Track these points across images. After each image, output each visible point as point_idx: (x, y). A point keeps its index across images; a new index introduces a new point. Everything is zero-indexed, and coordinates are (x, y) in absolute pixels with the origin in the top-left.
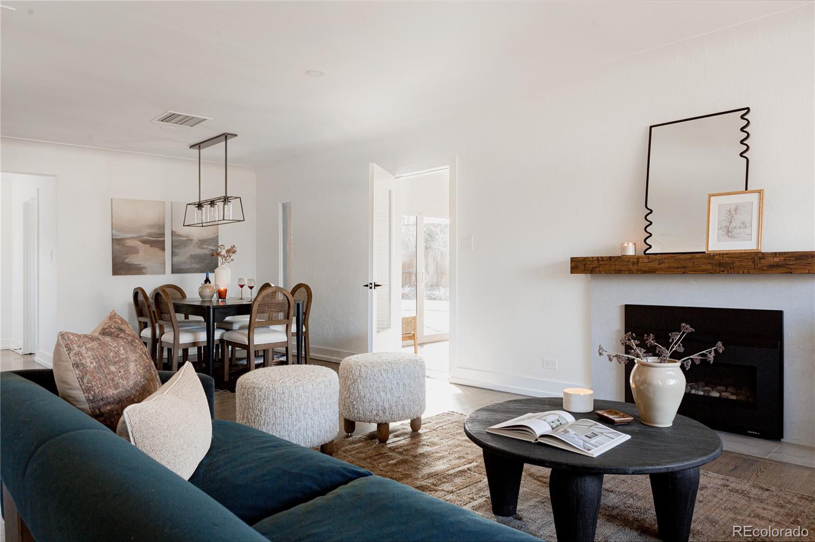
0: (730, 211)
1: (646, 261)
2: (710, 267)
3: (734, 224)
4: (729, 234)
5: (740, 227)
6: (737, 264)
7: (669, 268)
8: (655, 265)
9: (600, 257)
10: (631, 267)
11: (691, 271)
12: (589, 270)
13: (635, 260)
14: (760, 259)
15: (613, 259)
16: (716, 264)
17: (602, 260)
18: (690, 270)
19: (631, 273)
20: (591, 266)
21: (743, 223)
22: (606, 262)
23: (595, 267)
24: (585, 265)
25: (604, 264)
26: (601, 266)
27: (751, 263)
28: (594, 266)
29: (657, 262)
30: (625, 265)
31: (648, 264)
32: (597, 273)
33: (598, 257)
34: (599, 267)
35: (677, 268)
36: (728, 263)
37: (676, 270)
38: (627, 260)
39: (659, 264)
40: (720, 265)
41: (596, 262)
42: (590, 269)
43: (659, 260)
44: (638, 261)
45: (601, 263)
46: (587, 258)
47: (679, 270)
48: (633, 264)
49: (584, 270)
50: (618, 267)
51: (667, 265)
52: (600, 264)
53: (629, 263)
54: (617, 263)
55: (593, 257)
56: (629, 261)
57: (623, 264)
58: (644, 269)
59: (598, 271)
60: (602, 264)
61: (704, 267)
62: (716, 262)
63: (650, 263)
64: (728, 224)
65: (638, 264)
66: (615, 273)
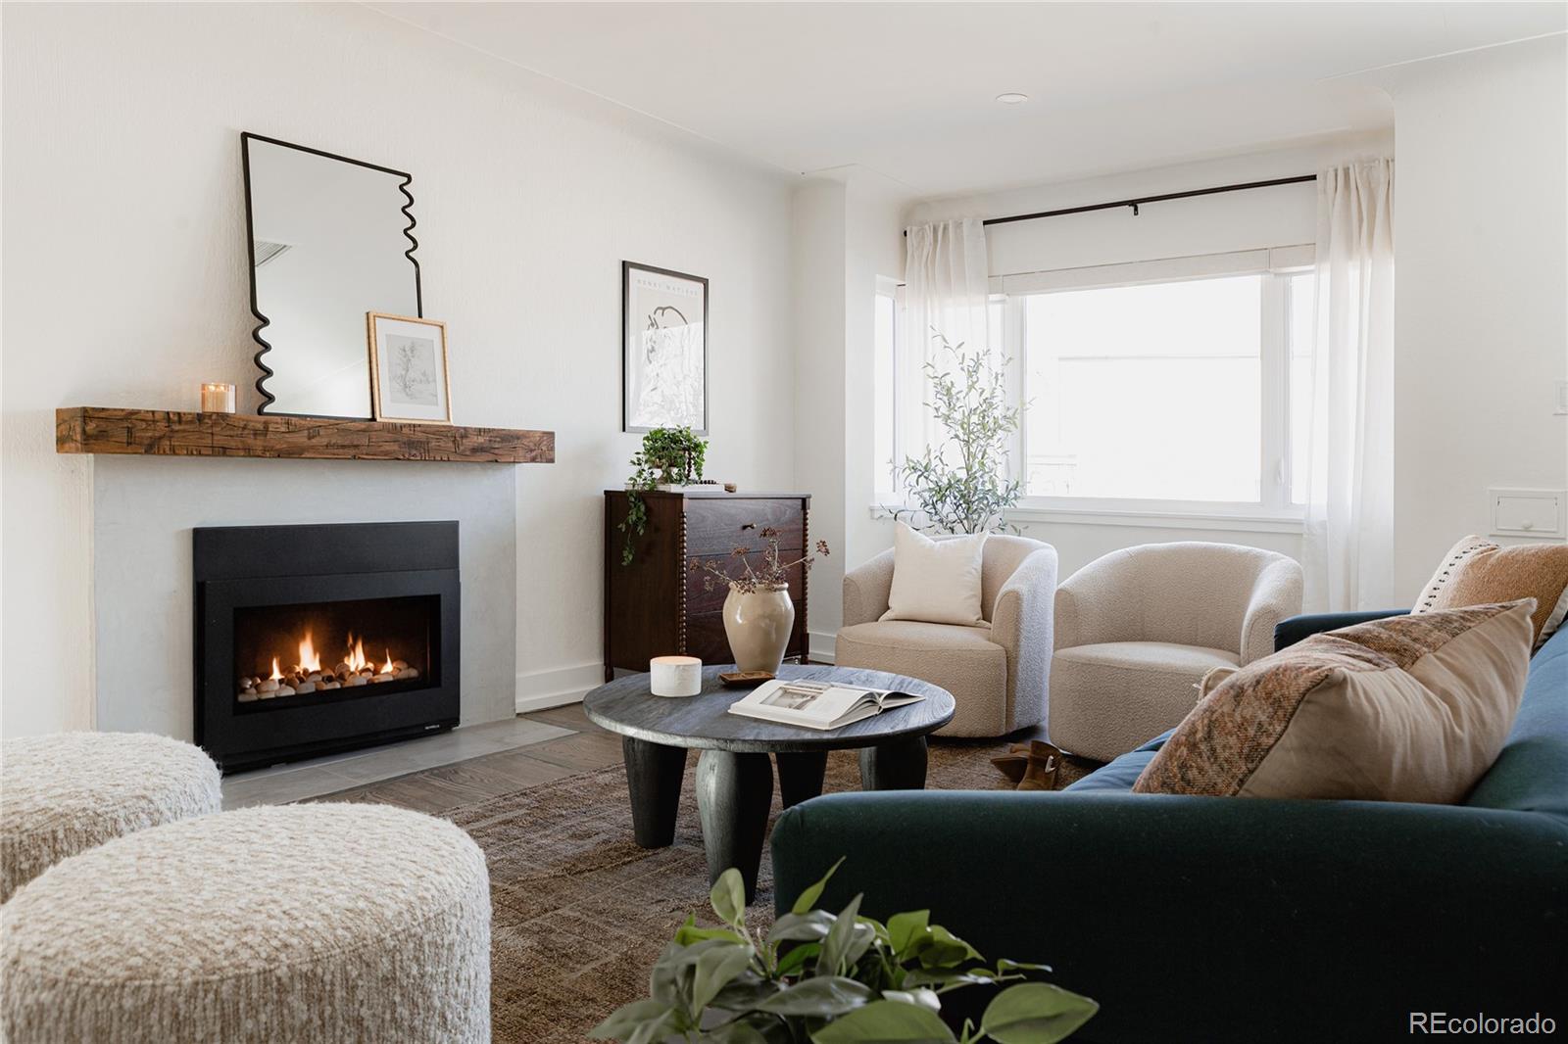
0: (404, 350)
1: (283, 429)
2: (395, 447)
3: (412, 374)
4: (407, 390)
5: (421, 381)
6: (433, 444)
7: (327, 446)
8: (301, 439)
9: (174, 413)
10: (250, 441)
11: (367, 454)
12: (140, 444)
13: (260, 426)
14: (462, 437)
15: (206, 421)
16: (405, 443)
17: (180, 422)
18: (364, 452)
19: (250, 456)
20: (150, 434)
21: (424, 374)
22: (187, 427)
23: (160, 438)
24: (129, 430)
25: (184, 431)
26: (176, 435)
27: (451, 444)
28: (157, 434)
29: (306, 433)
30: (237, 436)
31: (287, 435)
32: (165, 453)
33: (168, 413)
34: (170, 438)
35: (343, 447)
36: (421, 442)
37: (341, 450)
38: (242, 424)
39: (309, 439)
40: (411, 444)
41: (162, 425)
42: (146, 442)
43: (309, 429)
44: (266, 429)
45: (177, 427)
46: (138, 412)
47: (346, 450)
48: (255, 434)
49: (129, 444)
50: (220, 440)
51: (325, 441)
52: (172, 431)
53: (246, 432)
54: (217, 429)
55: (153, 412)
56: (244, 428)
57: (232, 433)
58: (278, 447)
59: (167, 450)
60: (177, 431)
61: (387, 447)
62: (406, 439)
63: (291, 435)
64: (403, 373)
65: (266, 435)
66: (212, 455)
